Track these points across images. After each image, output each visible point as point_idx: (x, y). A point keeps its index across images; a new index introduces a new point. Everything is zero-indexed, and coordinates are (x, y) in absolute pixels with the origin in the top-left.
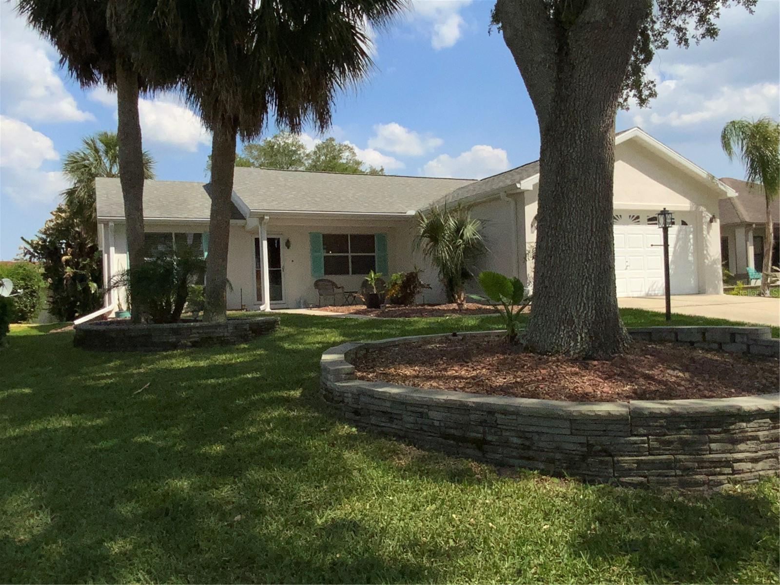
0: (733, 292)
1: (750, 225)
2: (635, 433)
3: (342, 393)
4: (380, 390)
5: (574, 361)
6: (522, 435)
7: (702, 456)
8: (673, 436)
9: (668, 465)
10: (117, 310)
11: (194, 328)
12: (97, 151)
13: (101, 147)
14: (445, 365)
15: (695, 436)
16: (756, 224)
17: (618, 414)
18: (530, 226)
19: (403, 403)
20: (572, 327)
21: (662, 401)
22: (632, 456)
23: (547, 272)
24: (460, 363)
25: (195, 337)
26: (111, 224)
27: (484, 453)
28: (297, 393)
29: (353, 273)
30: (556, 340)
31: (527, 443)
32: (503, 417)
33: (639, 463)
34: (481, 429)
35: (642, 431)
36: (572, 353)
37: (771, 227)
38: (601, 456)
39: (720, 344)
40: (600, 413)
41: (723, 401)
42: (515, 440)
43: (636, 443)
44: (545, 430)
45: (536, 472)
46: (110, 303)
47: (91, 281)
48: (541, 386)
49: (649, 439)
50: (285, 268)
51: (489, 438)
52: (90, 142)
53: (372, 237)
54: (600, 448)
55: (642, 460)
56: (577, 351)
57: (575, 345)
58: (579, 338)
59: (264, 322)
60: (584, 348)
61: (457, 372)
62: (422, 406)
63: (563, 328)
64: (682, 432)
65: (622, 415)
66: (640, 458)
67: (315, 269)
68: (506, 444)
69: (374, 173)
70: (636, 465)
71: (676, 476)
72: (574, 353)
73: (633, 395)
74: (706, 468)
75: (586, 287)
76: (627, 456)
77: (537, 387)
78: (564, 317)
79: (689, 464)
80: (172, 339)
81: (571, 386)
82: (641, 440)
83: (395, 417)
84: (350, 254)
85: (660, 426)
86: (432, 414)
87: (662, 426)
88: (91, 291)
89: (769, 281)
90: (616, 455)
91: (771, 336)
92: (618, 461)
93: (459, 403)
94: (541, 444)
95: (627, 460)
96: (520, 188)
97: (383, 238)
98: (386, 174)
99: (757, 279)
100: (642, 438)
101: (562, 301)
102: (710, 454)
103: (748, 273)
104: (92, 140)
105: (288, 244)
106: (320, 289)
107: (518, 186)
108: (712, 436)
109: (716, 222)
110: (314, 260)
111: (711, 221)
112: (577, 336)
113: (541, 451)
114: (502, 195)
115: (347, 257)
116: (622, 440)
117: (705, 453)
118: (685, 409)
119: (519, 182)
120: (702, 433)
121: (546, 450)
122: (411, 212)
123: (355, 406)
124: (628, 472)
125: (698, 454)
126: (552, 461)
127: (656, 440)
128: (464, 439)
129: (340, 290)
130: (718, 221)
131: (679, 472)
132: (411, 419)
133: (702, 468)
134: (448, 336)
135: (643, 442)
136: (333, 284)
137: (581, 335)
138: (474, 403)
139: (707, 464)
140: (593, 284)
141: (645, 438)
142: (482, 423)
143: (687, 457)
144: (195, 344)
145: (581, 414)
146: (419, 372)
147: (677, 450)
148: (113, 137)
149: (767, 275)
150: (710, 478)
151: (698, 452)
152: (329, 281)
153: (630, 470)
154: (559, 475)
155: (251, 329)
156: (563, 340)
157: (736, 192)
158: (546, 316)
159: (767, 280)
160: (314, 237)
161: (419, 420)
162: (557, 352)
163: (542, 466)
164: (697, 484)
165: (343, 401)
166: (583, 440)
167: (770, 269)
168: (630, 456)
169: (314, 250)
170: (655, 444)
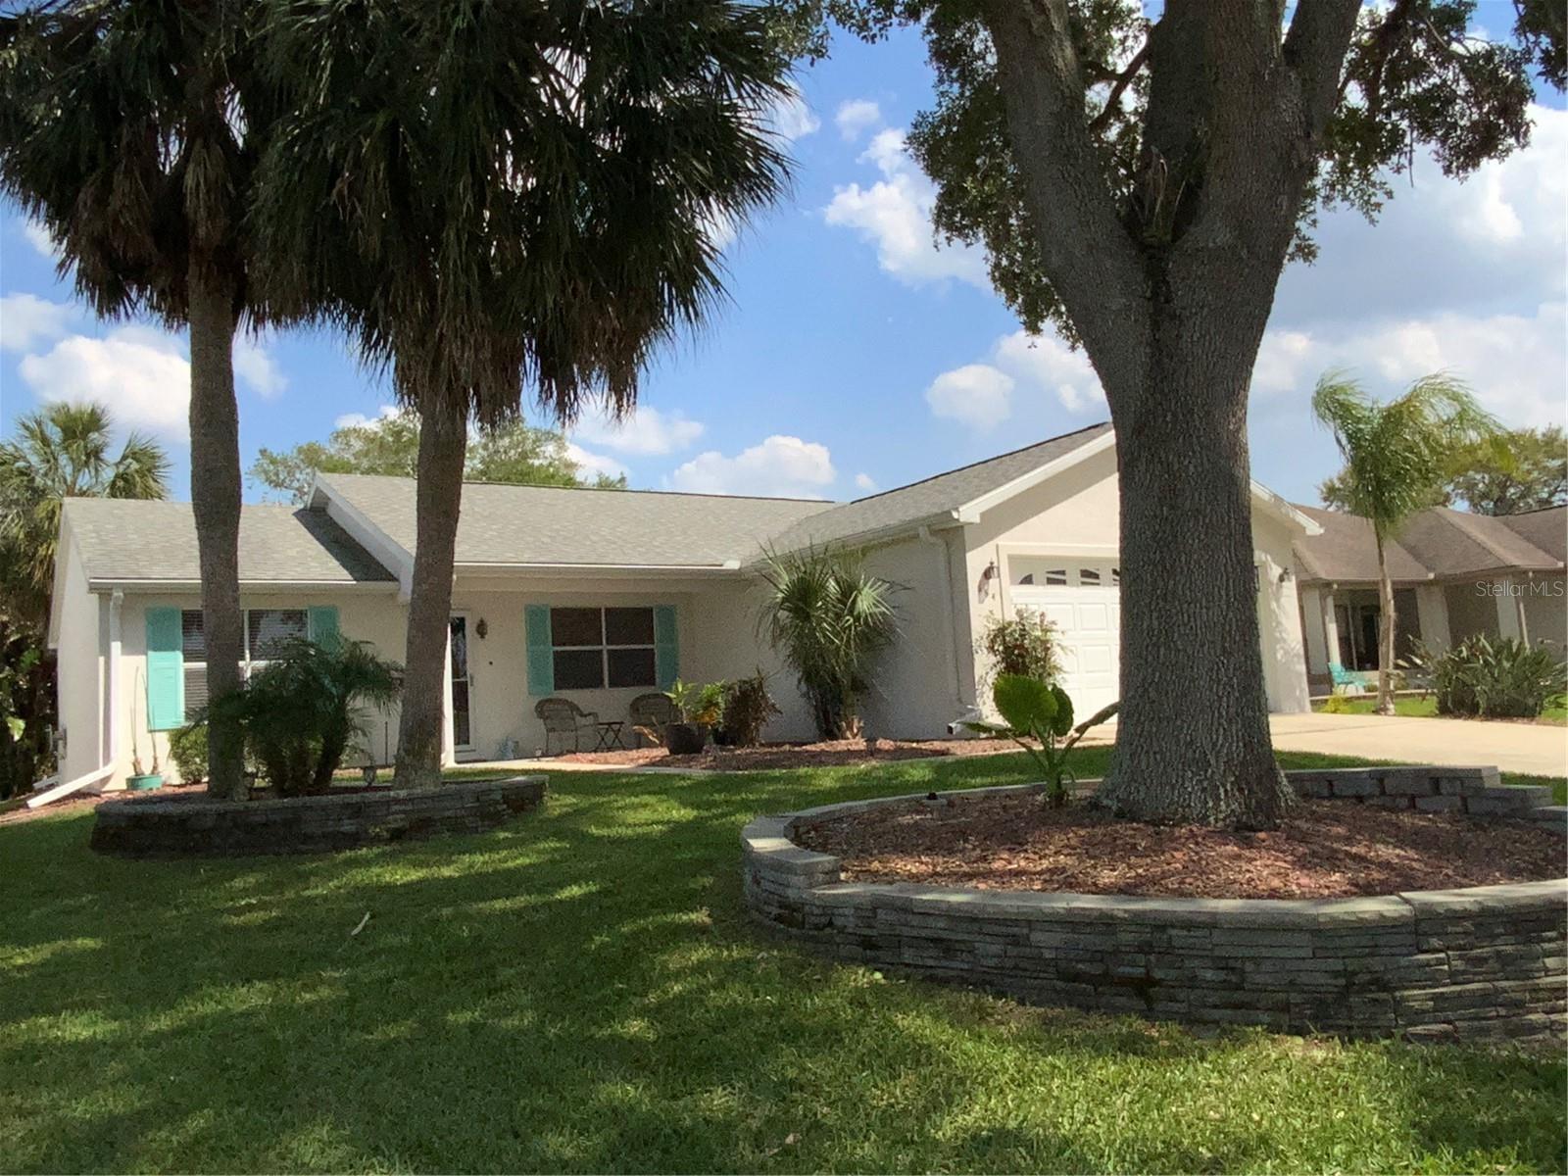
0: (1327, 708)
1: (1328, 584)
2: (1425, 947)
3: (830, 909)
4: (925, 897)
5: (1223, 836)
6: (1223, 964)
7: (1537, 981)
8: (1485, 950)
9: (1486, 999)
10: (132, 774)
11: (397, 801)
12: (45, 441)
13: (55, 434)
14: (978, 851)
15: (1520, 947)
16: (1340, 584)
17: (1396, 915)
18: (977, 589)
19: (974, 920)
20: (1206, 771)
21: (1457, 891)
22: (1424, 988)
23: (1154, 674)
24: (1007, 847)
25: (397, 821)
26: (118, 594)
27: (1149, 1001)
28: (700, 916)
29: (612, 684)
30: (1179, 797)
31: (1234, 979)
32: (1185, 933)
33: (1435, 998)
34: (1141, 959)
35: (1435, 942)
36: (1212, 819)
37: (1389, 589)
38: (1371, 991)
39: (1413, 798)
40: (1367, 916)
41: (1546, 886)
42: (1209, 975)
43: (1428, 965)
44: (1265, 953)
45: (1259, 1029)
46: (107, 759)
47: (13, 714)
48: (1188, 880)
49: (1448, 956)
50: (476, 676)
51: (1158, 974)
52: (33, 425)
53: (647, 613)
54: (1368, 977)
55: (1442, 993)
56: (1221, 816)
57: (1217, 805)
58: (1222, 790)
59: (526, 786)
60: (1232, 811)
61: (1010, 863)
62: (1016, 922)
63: (1190, 774)
64: (1499, 941)
65: (1403, 916)
66: (1436, 990)
67: (536, 680)
68: (1192, 982)
69: (605, 486)
70: (1432, 1003)
71: (1498, 1016)
72: (1216, 820)
73: (1354, 889)
74: (1543, 1001)
75: (1225, 699)
76: (1414, 988)
77: (1182, 882)
78: (1190, 754)
79: (1518, 996)
80: (348, 827)
81: (1241, 878)
82: (1437, 959)
83: (957, 946)
84: (605, 647)
85: (1464, 933)
86: (1037, 937)
87: (1466, 933)
88: (13, 737)
89: (1392, 687)
90: (1396, 989)
91: (1499, 782)
92: (1404, 999)
93: (1096, 913)
94: (1259, 979)
95: (1416, 996)
96: (958, 520)
97: (669, 613)
98: (628, 488)
99: (1347, 683)
100: (1437, 956)
101: (1185, 725)
102: (1547, 976)
103: (1330, 673)
104: (36, 422)
105: (481, 629)
106: (545, 719)
107: (955, 515)
108: (1546, 946)
109: (1290, 580)
110: (534, 662)
111: (1281, 579)
112: (1218, 789)
113: (1261, 991)
114: (923, 532)
115: (600, 652)
116: (1404, 961)
117: (1537, 975)
118: (1503, 902)
119: (957, 509)
120: (1529, 941)
121: (1270, 988)
122: (733, 565)
123: (867, 932)
124: (1418, 1016)
125: (1529, 978)
126: (1286, 1008)
127: (1461, 957)
128: (1106, 979)
129: (590, 720)
130: (1293, 578)
131: (1503, 1012)
132: (995, 949)
133: (1538, 1001)
134: (921, 798)
135: (1440, 962)
136: (574, 707)
137: (1224, 786)
138: (1126, 911)
139: (1546, 995)
140: (1237, 694)
141: (1442, 955)
142: (1145, 948)
143: (1512, 983)
144: (397, 835)
145: (1333, 919)
146: (934, 866)
147: (1495, 973)
148: (82, 413)
149: (1388, 675)
150: (1553, 1017)
151: (1527, 975)
152: (566, 702)
153: (1424, 1012)
154: (1300, 1031)
155: (506, 800)
156: (1193, 796)
157: (1321, 526)
158: (1155, 753)
159: (1389, 684)
160: (533, 614)
161: (1012, 951)
162: (1185, 819)
163: (1266, 1018)
164: (1533, 1029)
165: (830, 924)
166: (1337, 965)
167: (1391, 664)
168: (1420, 988)
169: (533, 639)
170: (1459, 964)
